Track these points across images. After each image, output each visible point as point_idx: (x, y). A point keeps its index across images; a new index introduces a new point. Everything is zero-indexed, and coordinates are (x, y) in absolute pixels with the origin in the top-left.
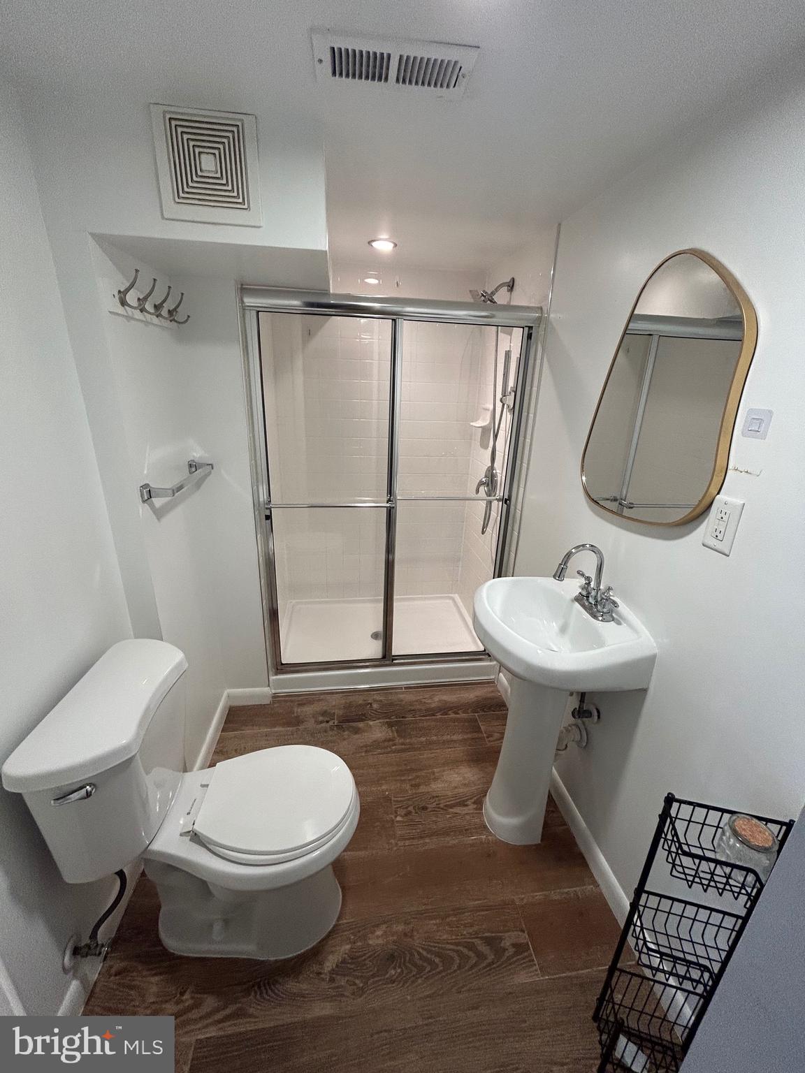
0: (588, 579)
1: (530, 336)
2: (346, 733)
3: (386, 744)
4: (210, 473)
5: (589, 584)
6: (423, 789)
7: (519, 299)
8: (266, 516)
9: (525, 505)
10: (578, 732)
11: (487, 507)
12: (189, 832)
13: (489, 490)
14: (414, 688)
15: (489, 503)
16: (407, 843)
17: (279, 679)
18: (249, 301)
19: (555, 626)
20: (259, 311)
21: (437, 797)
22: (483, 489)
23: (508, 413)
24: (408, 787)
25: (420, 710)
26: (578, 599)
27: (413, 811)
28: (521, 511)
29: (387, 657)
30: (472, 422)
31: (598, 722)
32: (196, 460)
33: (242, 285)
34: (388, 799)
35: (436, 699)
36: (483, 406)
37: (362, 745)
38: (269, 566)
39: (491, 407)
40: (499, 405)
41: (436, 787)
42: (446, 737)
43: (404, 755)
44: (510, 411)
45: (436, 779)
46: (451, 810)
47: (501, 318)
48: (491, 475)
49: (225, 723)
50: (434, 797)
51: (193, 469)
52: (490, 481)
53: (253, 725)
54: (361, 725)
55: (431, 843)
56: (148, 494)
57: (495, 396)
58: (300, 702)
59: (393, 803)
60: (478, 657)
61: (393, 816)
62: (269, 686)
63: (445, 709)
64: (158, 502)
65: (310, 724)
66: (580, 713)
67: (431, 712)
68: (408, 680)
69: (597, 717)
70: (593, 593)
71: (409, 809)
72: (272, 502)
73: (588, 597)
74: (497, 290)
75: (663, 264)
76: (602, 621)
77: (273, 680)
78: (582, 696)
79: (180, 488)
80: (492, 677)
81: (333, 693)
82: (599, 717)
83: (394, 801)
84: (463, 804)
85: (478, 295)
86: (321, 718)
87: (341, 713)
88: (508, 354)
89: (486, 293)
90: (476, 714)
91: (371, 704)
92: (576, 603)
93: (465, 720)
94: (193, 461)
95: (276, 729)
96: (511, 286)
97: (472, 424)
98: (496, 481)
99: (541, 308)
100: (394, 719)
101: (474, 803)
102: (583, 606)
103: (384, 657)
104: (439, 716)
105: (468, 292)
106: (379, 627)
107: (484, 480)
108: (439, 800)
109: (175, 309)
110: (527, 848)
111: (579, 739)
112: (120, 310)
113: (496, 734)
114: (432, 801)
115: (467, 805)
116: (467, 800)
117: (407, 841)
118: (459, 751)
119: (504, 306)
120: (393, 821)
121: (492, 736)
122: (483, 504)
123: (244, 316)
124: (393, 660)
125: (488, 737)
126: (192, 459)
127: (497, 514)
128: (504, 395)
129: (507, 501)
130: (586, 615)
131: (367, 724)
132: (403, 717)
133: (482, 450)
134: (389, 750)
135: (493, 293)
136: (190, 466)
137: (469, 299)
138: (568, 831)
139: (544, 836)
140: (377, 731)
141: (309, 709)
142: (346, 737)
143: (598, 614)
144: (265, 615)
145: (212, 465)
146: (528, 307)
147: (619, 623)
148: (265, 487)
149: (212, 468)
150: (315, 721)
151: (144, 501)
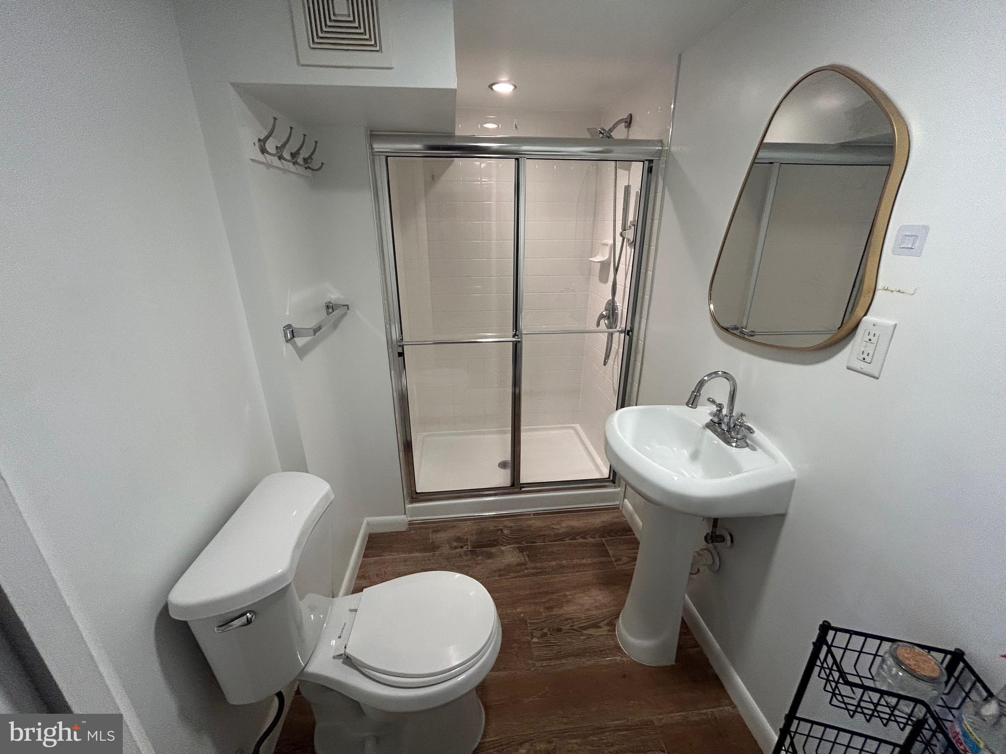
0: (720, 406)
1: (650, 170)
2: (480, 558)
3: (518, 568)
4: (345, 314)
5: (720, 411)
6: (556, 611)
7: (636, 133)
8: (399, 353)
9: (648, 335)
10: (711, 556)
11: (608, 339)
12: (342, 655)
13: (610, 323)
14: (542, 514)
15: (611, 335)
16: (545, 663)
17: (414, 508)
18: (378, 147)
19: (686, 453)
20: (387, 156)
21: (570, 619)
22: (604, 322)
23: (628, 247)
24: (542, 610)
25: (549, 535)
26: (710, 426)
27: (549, 633)
28: (644, 343)
29: (516, 485)
30: (591, 257)
31: (731, 547)
32: (332, 302)
33: (371, 131)
34: (524, 621)
35: (564, 525)
36: (603, 242)
37: (495, 569)
38: (403, 401)
39: (611, 242)
40: (619, 239)
41: (569, 609)
42: (575, 561)
43: (535, 579)
44: (630, 244)
45: (568, 602)
46: (585, 632)
47: (619, 152)
48: (612, 308)
49: (365, 549)
50: (567, 619)
51: (331, 310)
52: (611, 313)
53: (392, 552)
54: (493, 550)
55: (569, 664)
56: (291, 333)
57: (614, 230)
58: (435, 529)
59: (529, 625)
60: (603, 484)
61: (529, 638)
62: (405, 514)
63: (574, 534)
64: (300, 341)
65: (446, 550)
66: (714, 538)
67: (560, 537)
68: (536, 507)
69: (730, 542)
70: (726, 420)
71: (544, 631)
72: (404, 340)
73: (720, 424)
74: (614, 127)
75: (798, 83)
76: (736, 447)
77: (409, 508)
78: (715, 522)
79: (319, 328)
80: (617, 503)
81: (465, 520)
82: (732, 541)
83: (529, 622)
84: (596, 626)
85: (597, 132)
86: (455, 544)
87: (474, 538)
88: (627, 189)
89: (604, 130)
90: (603, 539)
91: (502, 530)
92: (708, 430)
93: (594, 545)
94: (330, 302)
95: (414, 555)
96: (629, 122)
97: (590, 259)
98: (617, 314)
99: (661, 141)
100: (524, 544)
101: (607, 625)
102: (715, 432)
103: (513, 485)
104: (567, 541)
105: (586, 131)
106: (508, 457)
107: (604, 313)
108: (573, 622)
109: (310, 157)
110: (663, 669)
111: (711, 563)
112: (260, 157)
113: (624, 558)
114: (566, 622)
115: (600, 627)
116: (600, 622)
117: (545, 662)
118: (588, 575)
119: (623, 140)
120: (530, 642)
121: (620, 560)
122: (604, 337)
123: (373, 162)
124: (521, 488)
125: (616, 561)
126: (329, 300)
127: (619, 345)
128: (624, 229)
129: (629, 332)
130: (718, 441)
131: (500, 548)
132: (533, 543)
133: (602, 285)
134: (522, 573)
135: (611, 130)
136: (328, 307)
137: (588, 136)
138: (702, 653)
139: (677, 659)
140: (509, 556)
141: (442, 536)
142: (480, 562)
143: (732, 440)
144: (400, 447)
145: (347, 306)
146: (649, 141)
147: (754, 449)
148: (398, 326)
149: (348, 309)
150: (450, 547)
151: (287, 341)
